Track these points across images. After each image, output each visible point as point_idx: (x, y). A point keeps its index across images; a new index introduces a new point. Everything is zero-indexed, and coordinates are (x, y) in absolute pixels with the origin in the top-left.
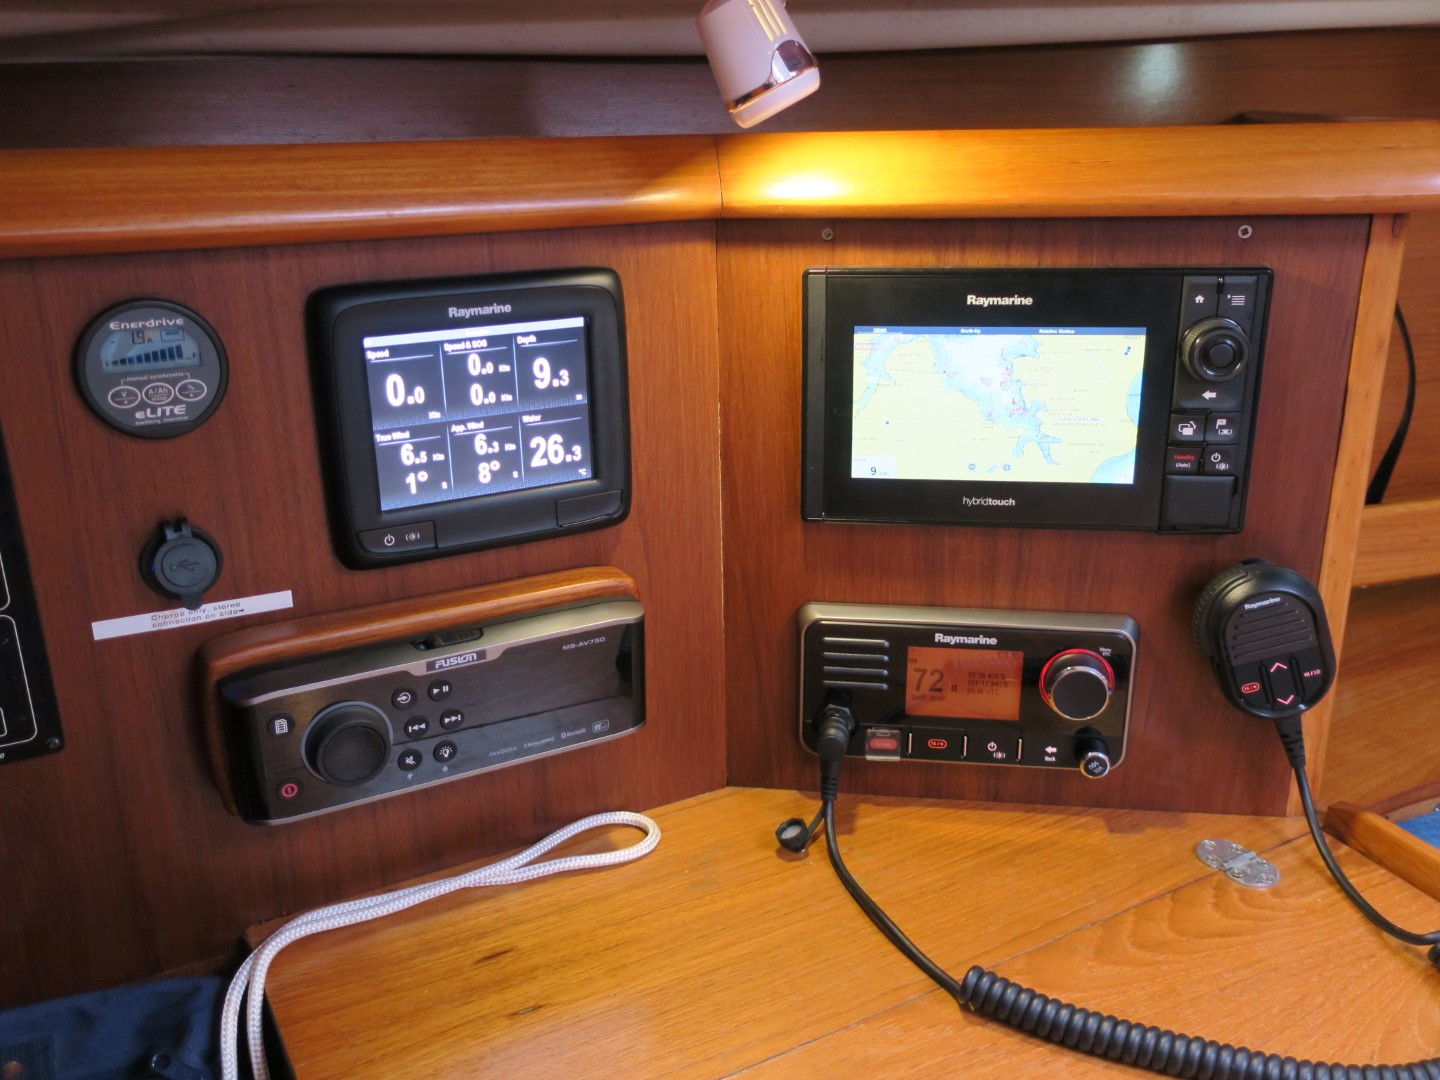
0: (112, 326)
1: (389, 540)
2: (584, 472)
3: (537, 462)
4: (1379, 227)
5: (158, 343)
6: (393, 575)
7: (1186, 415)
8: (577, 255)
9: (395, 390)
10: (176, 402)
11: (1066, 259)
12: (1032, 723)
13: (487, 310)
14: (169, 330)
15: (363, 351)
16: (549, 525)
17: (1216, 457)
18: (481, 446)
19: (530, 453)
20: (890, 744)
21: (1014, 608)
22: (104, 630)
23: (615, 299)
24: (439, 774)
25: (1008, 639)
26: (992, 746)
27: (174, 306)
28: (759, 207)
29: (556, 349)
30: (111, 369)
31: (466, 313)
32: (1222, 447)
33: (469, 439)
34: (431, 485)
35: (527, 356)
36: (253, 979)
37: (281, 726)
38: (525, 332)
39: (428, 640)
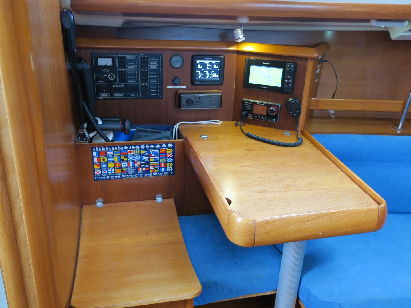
0: (174, 57)
1: (196, 82)
2: (218, 78)
3: (213, 76)
4: (309, 60)
5: (178, 59)
6: (196, 87)
7: (286, 79)
8: (220, 54)
9: (199, 67)
10: (178, 65)
11: (275, 60)
12: (268, 116)
13: (210, 59)
14: (179, 58)
15: (196, 62)
16: (213, 84)
17: (289, 84)
18: (207, 74)
19: (212, 75)
20: (251, 117)
21: (267, 101)
22: (168, 87)
23: (224, 59)
24: (198, 108)
25: (265, 105)
26: (262, 118)
27: (180, 56)
28: (241, 51)
29: (217, 64)
30: (173, 61)
31: (207, 59)
32: (290, 83)
33: (206, 73)
34: (201, 77)
35: (213, 64)
36: (177, 126)
37: (183, 98)
38: (214, 62)
39: (199, 93)
